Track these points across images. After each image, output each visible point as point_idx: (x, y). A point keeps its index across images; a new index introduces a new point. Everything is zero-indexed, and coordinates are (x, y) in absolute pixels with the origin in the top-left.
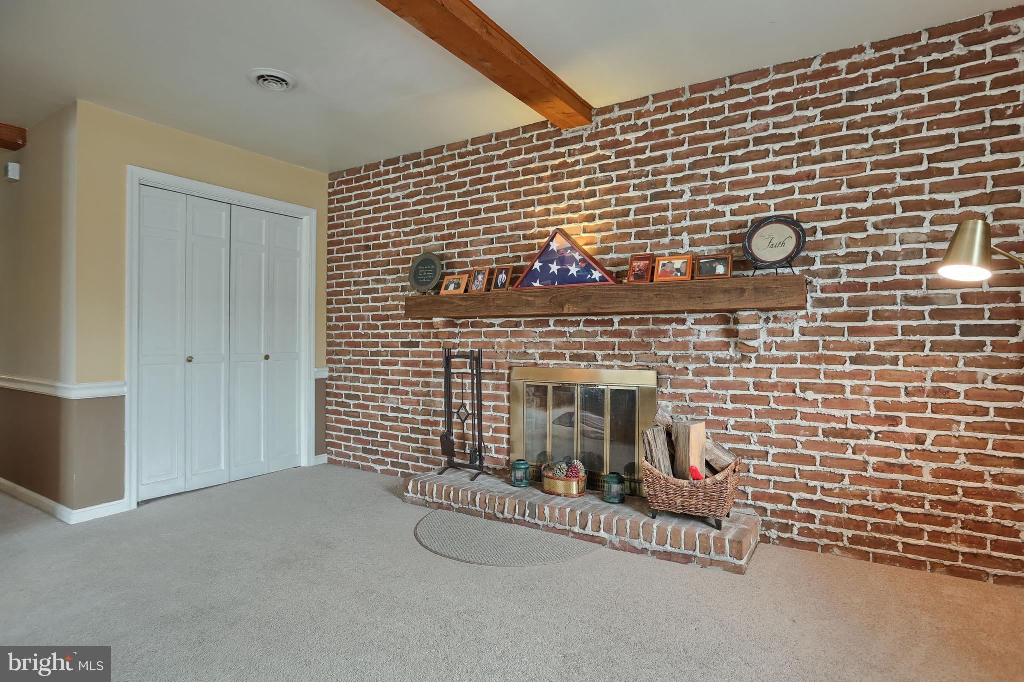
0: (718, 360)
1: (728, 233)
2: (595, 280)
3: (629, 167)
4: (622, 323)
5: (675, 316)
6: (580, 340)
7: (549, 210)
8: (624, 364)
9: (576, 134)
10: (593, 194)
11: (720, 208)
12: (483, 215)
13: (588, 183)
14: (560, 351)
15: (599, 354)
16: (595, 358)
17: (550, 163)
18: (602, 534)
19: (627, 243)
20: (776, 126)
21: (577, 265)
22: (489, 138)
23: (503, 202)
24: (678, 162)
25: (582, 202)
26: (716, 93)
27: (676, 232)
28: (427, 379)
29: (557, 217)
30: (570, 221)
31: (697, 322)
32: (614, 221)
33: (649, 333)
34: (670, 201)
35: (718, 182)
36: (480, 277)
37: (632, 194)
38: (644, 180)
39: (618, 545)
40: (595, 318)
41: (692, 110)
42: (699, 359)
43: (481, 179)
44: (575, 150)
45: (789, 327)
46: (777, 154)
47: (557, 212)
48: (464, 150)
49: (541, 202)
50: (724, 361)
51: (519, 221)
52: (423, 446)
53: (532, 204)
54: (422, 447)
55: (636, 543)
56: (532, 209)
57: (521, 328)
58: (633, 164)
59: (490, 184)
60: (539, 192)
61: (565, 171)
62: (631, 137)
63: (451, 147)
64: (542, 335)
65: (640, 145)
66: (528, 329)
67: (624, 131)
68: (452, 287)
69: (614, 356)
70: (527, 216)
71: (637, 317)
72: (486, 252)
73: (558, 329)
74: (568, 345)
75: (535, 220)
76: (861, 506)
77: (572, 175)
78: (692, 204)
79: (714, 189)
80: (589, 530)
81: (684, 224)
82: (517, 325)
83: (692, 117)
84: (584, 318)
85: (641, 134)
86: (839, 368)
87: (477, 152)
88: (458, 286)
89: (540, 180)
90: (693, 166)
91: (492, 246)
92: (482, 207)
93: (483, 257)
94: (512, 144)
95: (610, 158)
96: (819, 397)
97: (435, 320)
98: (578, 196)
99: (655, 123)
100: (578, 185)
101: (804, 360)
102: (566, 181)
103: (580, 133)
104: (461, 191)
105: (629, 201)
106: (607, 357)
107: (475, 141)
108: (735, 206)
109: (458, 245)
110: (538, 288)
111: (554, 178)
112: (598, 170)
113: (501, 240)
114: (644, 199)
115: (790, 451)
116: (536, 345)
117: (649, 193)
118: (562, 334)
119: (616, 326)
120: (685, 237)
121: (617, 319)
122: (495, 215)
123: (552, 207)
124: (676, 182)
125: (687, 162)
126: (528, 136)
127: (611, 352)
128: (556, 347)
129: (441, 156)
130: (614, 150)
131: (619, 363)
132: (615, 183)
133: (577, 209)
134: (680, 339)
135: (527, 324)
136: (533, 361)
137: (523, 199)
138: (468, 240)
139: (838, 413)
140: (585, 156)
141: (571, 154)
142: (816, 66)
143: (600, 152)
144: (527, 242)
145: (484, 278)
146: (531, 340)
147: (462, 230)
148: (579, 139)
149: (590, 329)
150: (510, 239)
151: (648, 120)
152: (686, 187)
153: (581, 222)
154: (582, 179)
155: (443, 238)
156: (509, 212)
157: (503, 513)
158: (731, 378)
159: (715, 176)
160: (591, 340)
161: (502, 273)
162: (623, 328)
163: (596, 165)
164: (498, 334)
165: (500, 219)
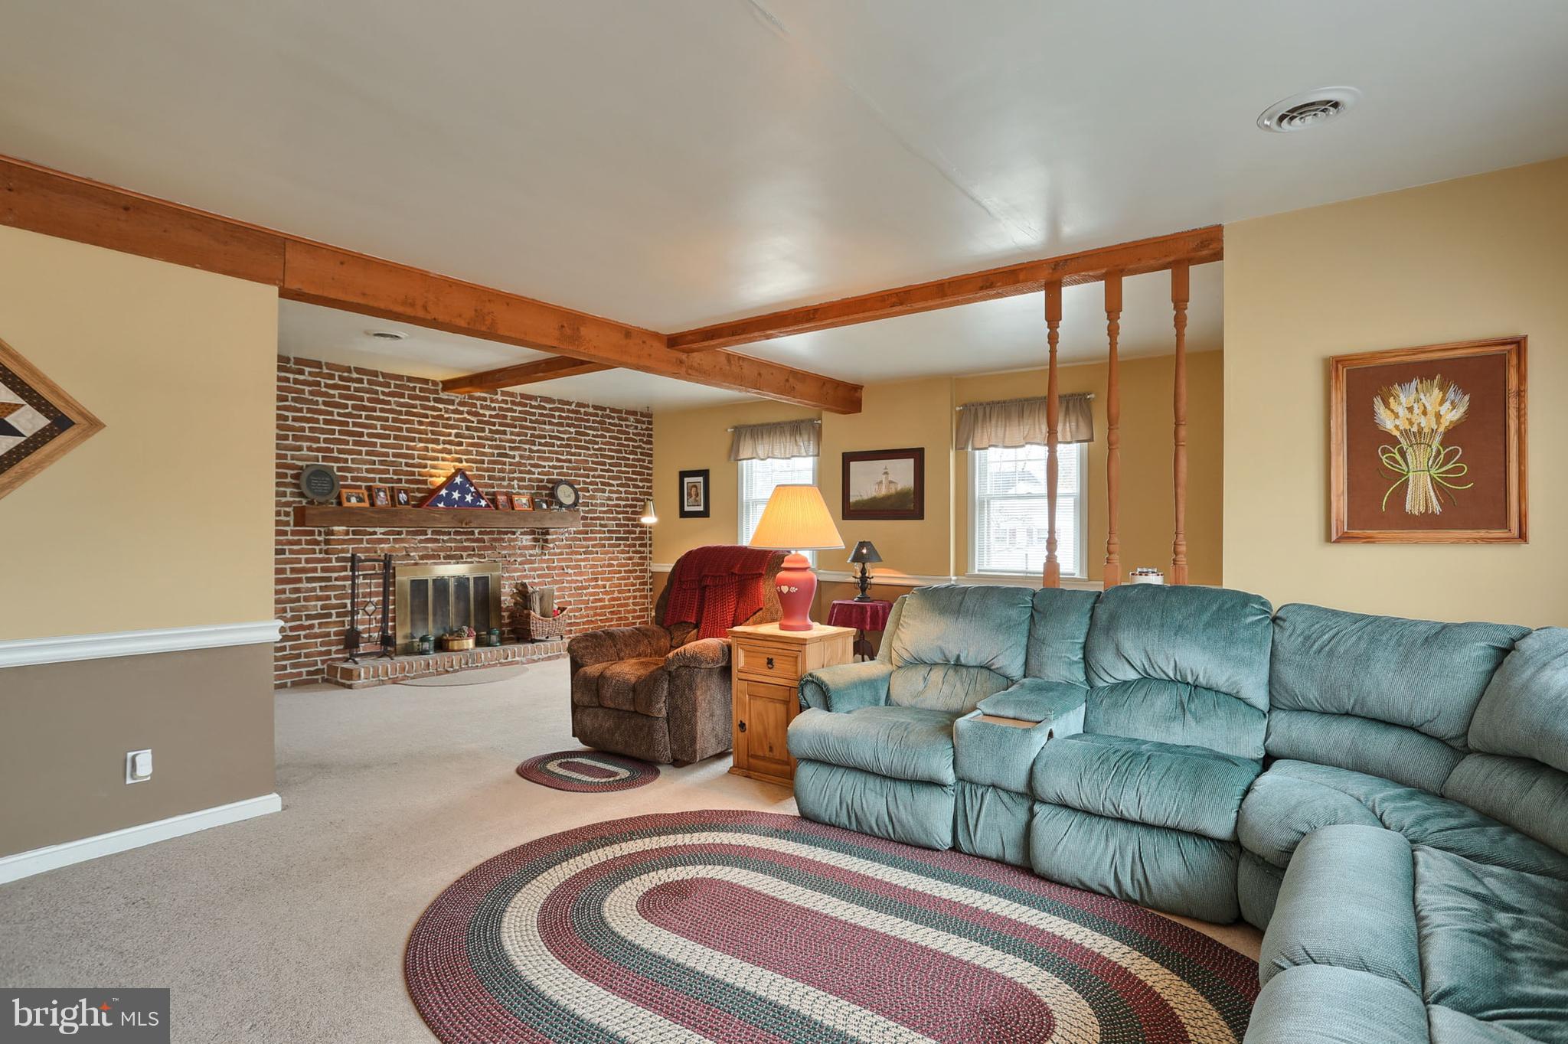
0: (531, 555)
1: (535, 484)
2: (482, 506)
3: (484, 432)
4: (479, 533)
5: (509, 530)
6: (450, 545)
7: (427, 448)
8: (481, 560)
9: (450, 398)
10: (461, 444)
11: (533, 469)
12: (366, 438)
13: (457, 435)
14: (436, 553)
15: (465, 554)
16: (462, 557)
17: (430, 413)
18: (517, 659)
19: (482, 481)
20: (558, 431)
21: (472, 496)
22: (375, 374)
23: (387, 432)
24: (513, 437)
25: (453, 447)
26: (533, 403)
27: (511, 479)
28: (298, 586)
29: (434, 454)
30: (443, 459)
31: (522, 534)
32: (474, 465)
33: (494, 540)
34: (508, 460)
35: (532, 455)
36: (382, 494)
37: (487, 450)
38: (494, 443)
39: (525, 662)
40: (462, 530)
41: (521, 409)
42: (521, 555)
43: (364, 406)
44: (448, 409)
45: (561, 537)
46: (558, 447)
47: (434, 450)
48: (346, 374)
49: (421, 440)
50: (534, 556)
51: (402, 451)
52: (292, 652)
53: (413, 440)
54: (291, 654)
55: (535, 657)
56: (414, 444)
57: (402, 536)
58: (487, 431)
59: (374, 414)
60: (420, 432)
61: (440, 422)
62: (487, 413)
63: (329, 366)
64: (421, 541)
65: (492, 420)
66: (409, 537)
67: (482, 407)
68: (353, 500)
69: (474, 555)
70: (408, 447)
71: (488, 530)
72: (368, 471)
73: (434, 537)
74: (441, 549)
75: (416, 453)
76: (588, 621)
77: (446, 426)
78: (519, 464)
79: (530, 458)
80: (510, 659)
81: (515, 475)
82: (399, 533)
83: (520, 412)
84: (454, 530)
85: (494, 413)
86: (579, 557)
87: (361, 381)
88: (360, 500)
89: (420, 423)
90: (520, 442)
91: (374, 467)
92: (365, 431)
93: (365, 475)
94: (396, 386)
95: (473, 422)
96: (572, 572)
97: (336, 528)
98: (450, 443)
99: (501, 409)
100: (450, 435)
101: (567, 554)
102: (441, 429)
103: (453, 398)
104: (342, 411)
105: (484, 454)
106: (469, 556)
107: (358, 370)
108: (540, 470)
109: (337, 460)
110: (442, 508)
111: (431, 424)
112: (464, 428)
113: (384, 463)
114: (493, 455)
115: (562, 600)
116: (416, 549)
117: (496, 452)
118: (437, 541)
119: (477, 535)
120: (516, 482)
121: (476, 531)
122: (379, 441)
123: (430, 446)
124: (511, 448)
125: (518, 438)
126: (411, 385)
127: (472, 553)
128: (433, 550)
129: (317, 370)
130: (476, 418)
131: (477, 559)
132: (476, 440)
133: (449, 452)
134: (512, 544)
135: (408, 533)
136: (413, 562)
137: (405, 434)
138: (350, 457)
139: (579, 578)
140: (457, 416)
141: (447, 411)
142: (573, 407)
143: (466, 415)
144: (409, 469)
145: (386, 495)
146: (412, 545)
147: (343, 447)
148: (452, 402)
149: (459, 537)
150: (392, 464)
151: (497, 405)
152: (517, 453)
153: (452, 461)
154: (454, 431)
155: (319, 450)
156: (392, 441)
157: (452, 667)
158: (536, 565)
159: (531, 451)
160: (459, 545)
161: (401, 493)
162: (480, 536)
163: (464, 424)
164: (381, 541)
165: (383, 446)
